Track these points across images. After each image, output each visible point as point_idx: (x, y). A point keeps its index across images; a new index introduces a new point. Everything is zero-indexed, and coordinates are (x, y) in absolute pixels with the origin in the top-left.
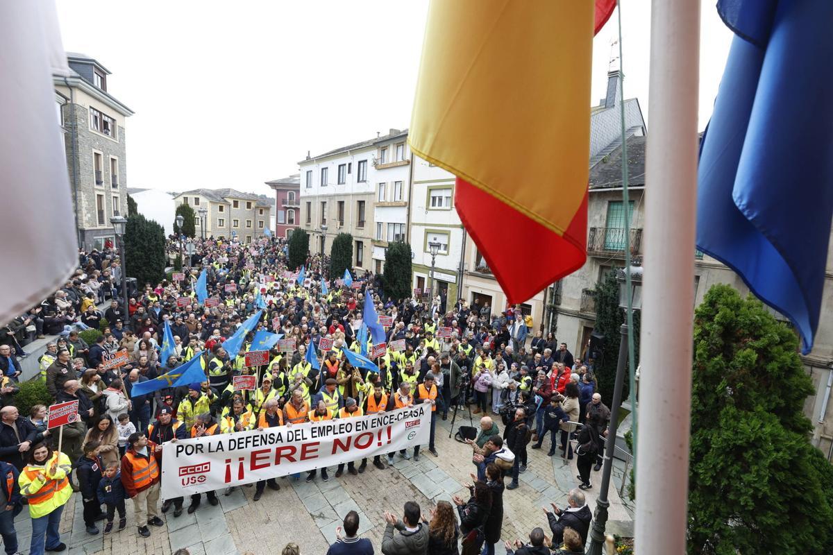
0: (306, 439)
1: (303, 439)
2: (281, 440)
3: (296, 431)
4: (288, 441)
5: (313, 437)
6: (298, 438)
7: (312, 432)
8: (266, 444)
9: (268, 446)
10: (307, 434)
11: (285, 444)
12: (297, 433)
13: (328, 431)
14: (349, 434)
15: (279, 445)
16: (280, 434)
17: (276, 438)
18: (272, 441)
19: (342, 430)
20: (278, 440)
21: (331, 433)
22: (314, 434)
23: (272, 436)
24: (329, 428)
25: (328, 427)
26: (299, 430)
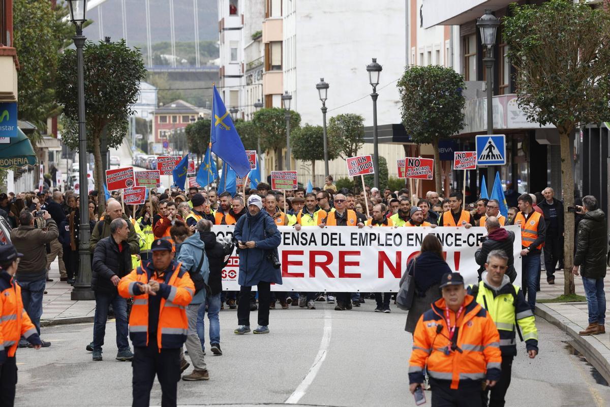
0: (344, 245)
1: (340, 244)
2: (315, 241)
3: (332, 234)
4: (323, 244)
5: (352, 244)
6: (334, 242)
7: (352, 239)
8: (298, 244)
9: (300, 248)
10: (346, 239)
11: (320, 248)
12: (334, 236)
13: (371, 240)
14: (399, 249)
15: (313, 247)
16: (313, 234)
17: (308, 238)
18: (304, 242)
19: (389, 242)
20: (311, 241)
21: (375, 243)
22: (354, 242)
23: (304, 236)
24: (373, 237)
25: (371, 234)
26: (336, 234)
